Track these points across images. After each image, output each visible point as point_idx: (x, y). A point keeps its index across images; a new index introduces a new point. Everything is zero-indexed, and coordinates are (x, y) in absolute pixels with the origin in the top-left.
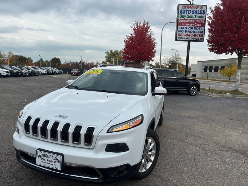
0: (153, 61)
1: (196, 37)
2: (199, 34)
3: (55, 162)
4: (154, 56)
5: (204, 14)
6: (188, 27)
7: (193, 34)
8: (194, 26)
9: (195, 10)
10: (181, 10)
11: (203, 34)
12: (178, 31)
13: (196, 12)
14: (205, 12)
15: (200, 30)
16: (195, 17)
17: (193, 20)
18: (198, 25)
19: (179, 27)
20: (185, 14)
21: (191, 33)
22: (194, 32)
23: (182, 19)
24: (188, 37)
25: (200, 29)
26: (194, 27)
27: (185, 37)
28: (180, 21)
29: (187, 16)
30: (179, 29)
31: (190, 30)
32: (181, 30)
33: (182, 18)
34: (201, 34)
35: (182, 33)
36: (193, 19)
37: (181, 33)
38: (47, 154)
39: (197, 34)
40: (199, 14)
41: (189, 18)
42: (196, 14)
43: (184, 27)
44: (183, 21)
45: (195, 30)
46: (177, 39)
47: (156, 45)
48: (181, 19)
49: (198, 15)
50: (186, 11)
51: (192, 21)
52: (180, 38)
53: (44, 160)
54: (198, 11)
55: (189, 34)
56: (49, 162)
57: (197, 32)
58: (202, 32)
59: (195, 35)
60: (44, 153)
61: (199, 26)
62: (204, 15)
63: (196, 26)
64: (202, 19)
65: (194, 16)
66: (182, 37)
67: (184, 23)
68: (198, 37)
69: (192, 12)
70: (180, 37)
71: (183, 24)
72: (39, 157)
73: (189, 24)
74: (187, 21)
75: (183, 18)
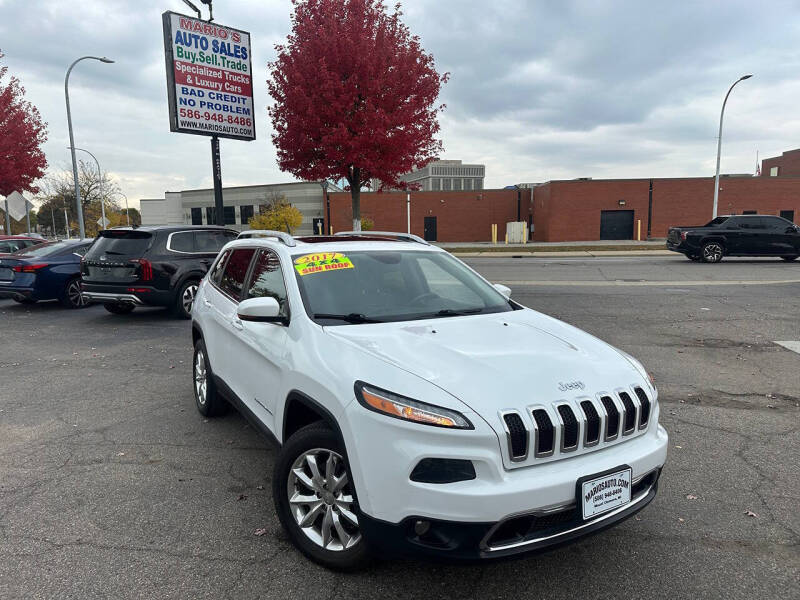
0: (35, 191)
1: (234, 125)
2: (240, 116)
3: (620, 491)
4: (40, 175)
5: (245, 58)
6: (207, 92)
7: (225, 115)
8: (224, 90)
9: (220, 40)
10: (179, 33)
11: (251, 117)
12: (178, 100)
13: (224, 49)
14: (247, 52)
15: (241, 105)
16: (224, 65)
17: (218, 71)
18: (233, 88)
19: (179, 87)
20: (192, 49)
21: (218, 113)
22: (225, 108)
23: (187, 64)
24: (212, 122)
25: (241, 101)
26: (223, 93)
27: (203, 121)
28: (179, 67)
29: (198, 57)
30: (179, 94)
31: (215, 102)
32: (188, 97)
33: (184, 59)
34: (246, 117)
35: (194, 109)
36: (217, 67)
37: (188, 107)
38: (600, 482)
39: (234, 115)
40: (231, 55)
41: (205, 64)
42: (223, 55)
43: (196, 89)
44: (189, 69)
45: (229, 104)
46: (180, 126)
47: (43, 131)
48: (183, 63)
49: (229, 58)
50: (193, 39)
51: (215, 74)
52: (189, 124)
53: (600, 497)
54: (229, 45)
55: (211, 112)
56: (609, 498)
57: (234, 109)
58: (247, 112)
59: (230, 118)
60: (598, 482)
61: (237, 93)
62: (246, 62)
63: (229, 91)
64: (242, 72)
65: (220, 61)
66: (194, 120)
67: (193, 76)
68: (239, 126)
69: (211, 46)
70: (187, 119)
71: (189, 79)
72: (588, 498)
73: (207, 83)
74: (202, 72)
75: (190, 61)
